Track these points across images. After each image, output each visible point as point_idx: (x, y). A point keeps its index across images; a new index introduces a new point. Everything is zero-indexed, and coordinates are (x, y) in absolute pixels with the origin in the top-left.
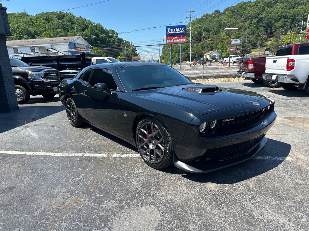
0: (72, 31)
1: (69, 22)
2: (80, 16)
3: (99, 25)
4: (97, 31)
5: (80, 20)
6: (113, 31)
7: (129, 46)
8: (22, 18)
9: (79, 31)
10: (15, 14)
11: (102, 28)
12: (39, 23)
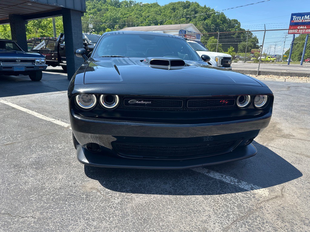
0: (194, 20)
1: (193, 11)
2: (205, 5)
3: (223, 14)
4: (218, 21)
5: (204, 9)
6: (236, 21)
7: (251, 37)
8: (153, 8)
9: (201, 20)
10: (149, 4)
11: (225, 18)
12: (167, 12)
